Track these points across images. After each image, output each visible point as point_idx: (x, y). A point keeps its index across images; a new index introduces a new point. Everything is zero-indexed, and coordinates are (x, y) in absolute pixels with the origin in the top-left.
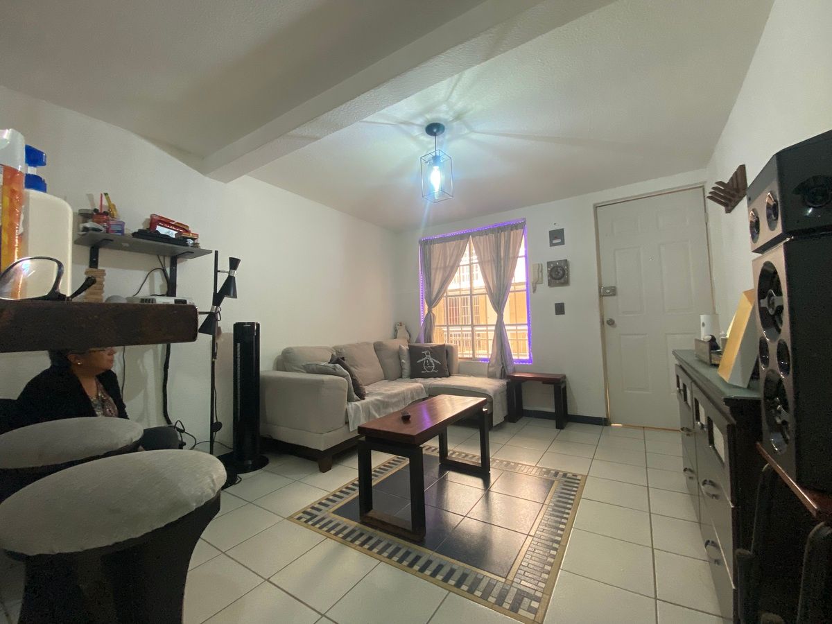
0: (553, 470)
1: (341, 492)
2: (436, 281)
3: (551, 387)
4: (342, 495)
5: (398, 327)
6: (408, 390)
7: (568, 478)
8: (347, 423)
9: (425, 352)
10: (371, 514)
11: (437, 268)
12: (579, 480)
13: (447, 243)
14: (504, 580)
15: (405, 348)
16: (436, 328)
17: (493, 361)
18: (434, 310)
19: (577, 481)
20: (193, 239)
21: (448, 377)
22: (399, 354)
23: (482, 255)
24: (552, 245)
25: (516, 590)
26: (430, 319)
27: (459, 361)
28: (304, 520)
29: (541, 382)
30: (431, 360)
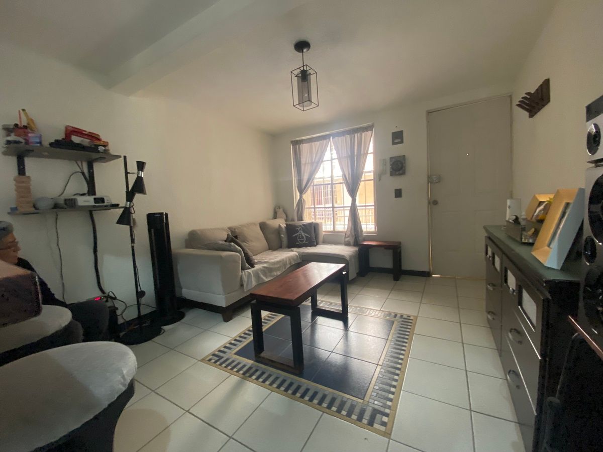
0: (393, 313)
1: (240, 337)
2: (305, 174)
3: (391, 251)
4: (241, 339)
5: (277, 210)
6: (286, 258)
7: (404, 318)
8: (242, 285)
9: (299, 229)
10: (263, 355)
11: (306, 164)
12: (412, 320)
13: (313, 143)
14: (361, 401)
15: (283, 226)
16: (306, 209)
17: (348, 233)
18: (304, 196)
19: (411, 321)
20: (104, 146)
21: (315, 246)
22: (278, 230)
23: (340, 152)
24: (394, 143)
25: (371, 408)
26: (301, 203)
27: (324, 233)
28: (213, 361)
29: (383, 248)
30: (303, 234)
